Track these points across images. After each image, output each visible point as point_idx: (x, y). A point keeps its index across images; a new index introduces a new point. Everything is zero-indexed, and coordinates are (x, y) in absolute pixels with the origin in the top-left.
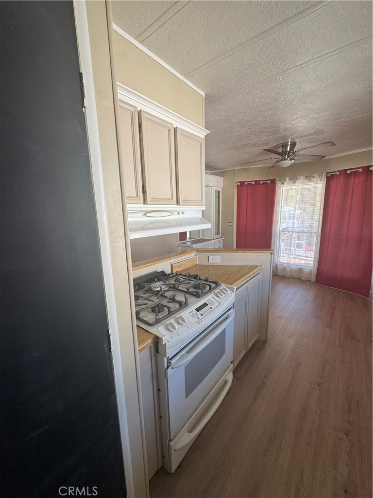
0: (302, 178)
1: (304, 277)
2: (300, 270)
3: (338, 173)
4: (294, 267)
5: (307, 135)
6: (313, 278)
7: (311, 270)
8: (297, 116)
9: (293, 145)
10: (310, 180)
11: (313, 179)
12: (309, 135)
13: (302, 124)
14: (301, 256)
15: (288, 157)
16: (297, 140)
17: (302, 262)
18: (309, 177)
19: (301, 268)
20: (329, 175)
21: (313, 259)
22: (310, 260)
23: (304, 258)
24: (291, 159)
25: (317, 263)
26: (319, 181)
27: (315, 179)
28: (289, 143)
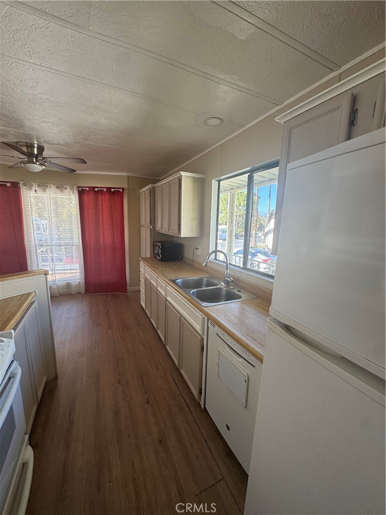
0: (53, 188)
1: (73, 291)
2: (68, 285)
3: (88, 189)
4: (61, 283)
5: (57, 144)
6: (83, 289)
7: (79, 283)
8: (48, 120)
9: (41, 149)
10: (62, 191)
11: (65, 191)
12: (58, 144)
13: (53, 131)
14: (67, 270)
15: (37, 161)
16: (45, 145)
17: (69, 275)
18: (60, 187)
19: (69, 282)
20: (80, 189)
21: (79, 271)
22: (76, 273)
23: (70, 271)
24: (41, 164)
25: (83, 274)
26: (71, 193)
27: (67, 191)
28: (36, 145)
